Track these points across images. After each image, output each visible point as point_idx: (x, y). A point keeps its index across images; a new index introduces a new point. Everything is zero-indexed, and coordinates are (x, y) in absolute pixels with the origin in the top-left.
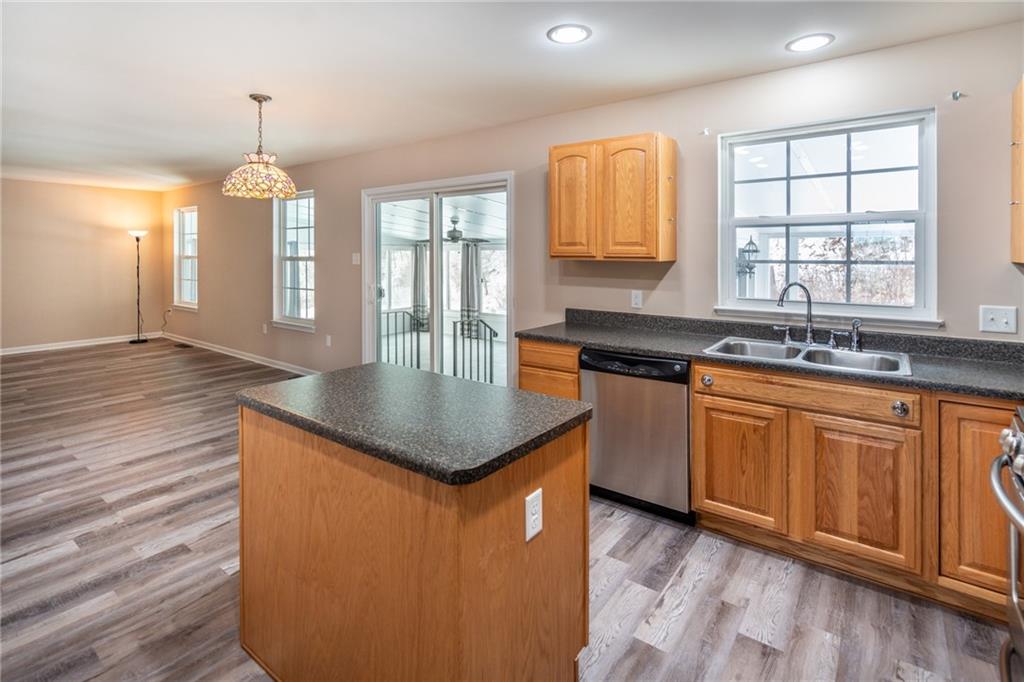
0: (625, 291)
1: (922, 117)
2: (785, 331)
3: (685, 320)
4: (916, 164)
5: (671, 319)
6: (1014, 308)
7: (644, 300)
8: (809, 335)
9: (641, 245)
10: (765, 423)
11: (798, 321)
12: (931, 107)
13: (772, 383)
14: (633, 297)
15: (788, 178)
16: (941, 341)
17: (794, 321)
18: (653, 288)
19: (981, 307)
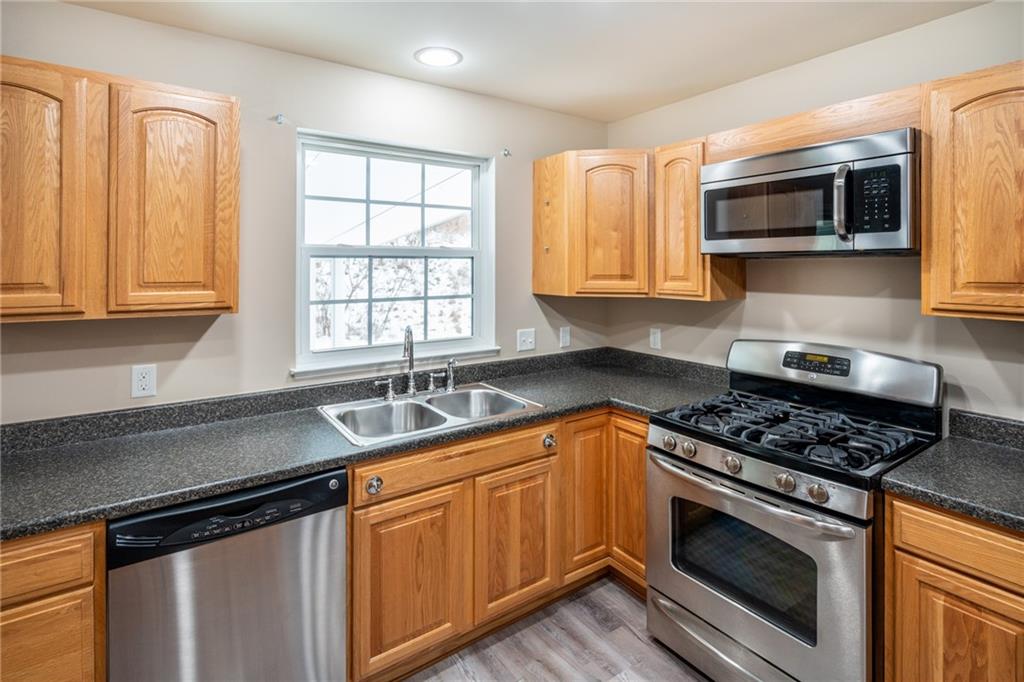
0: (119, 370)
1: (478, 164)
2: (386, 386)
3: (246, 399)
4: (469, 205)
5: (220, 403)
6: (533, 329)
7: (162, 378)
8: (412, 383)
9: (204, 287)
10: (442, 509)
11: (390, 369)
12: (487, 157)
13: (450, 457)
14: (135, 377)
15: (368, 201)
16: (501, 365)
17: (386, 370)
18: (181, 356)
19: (519, 331)
